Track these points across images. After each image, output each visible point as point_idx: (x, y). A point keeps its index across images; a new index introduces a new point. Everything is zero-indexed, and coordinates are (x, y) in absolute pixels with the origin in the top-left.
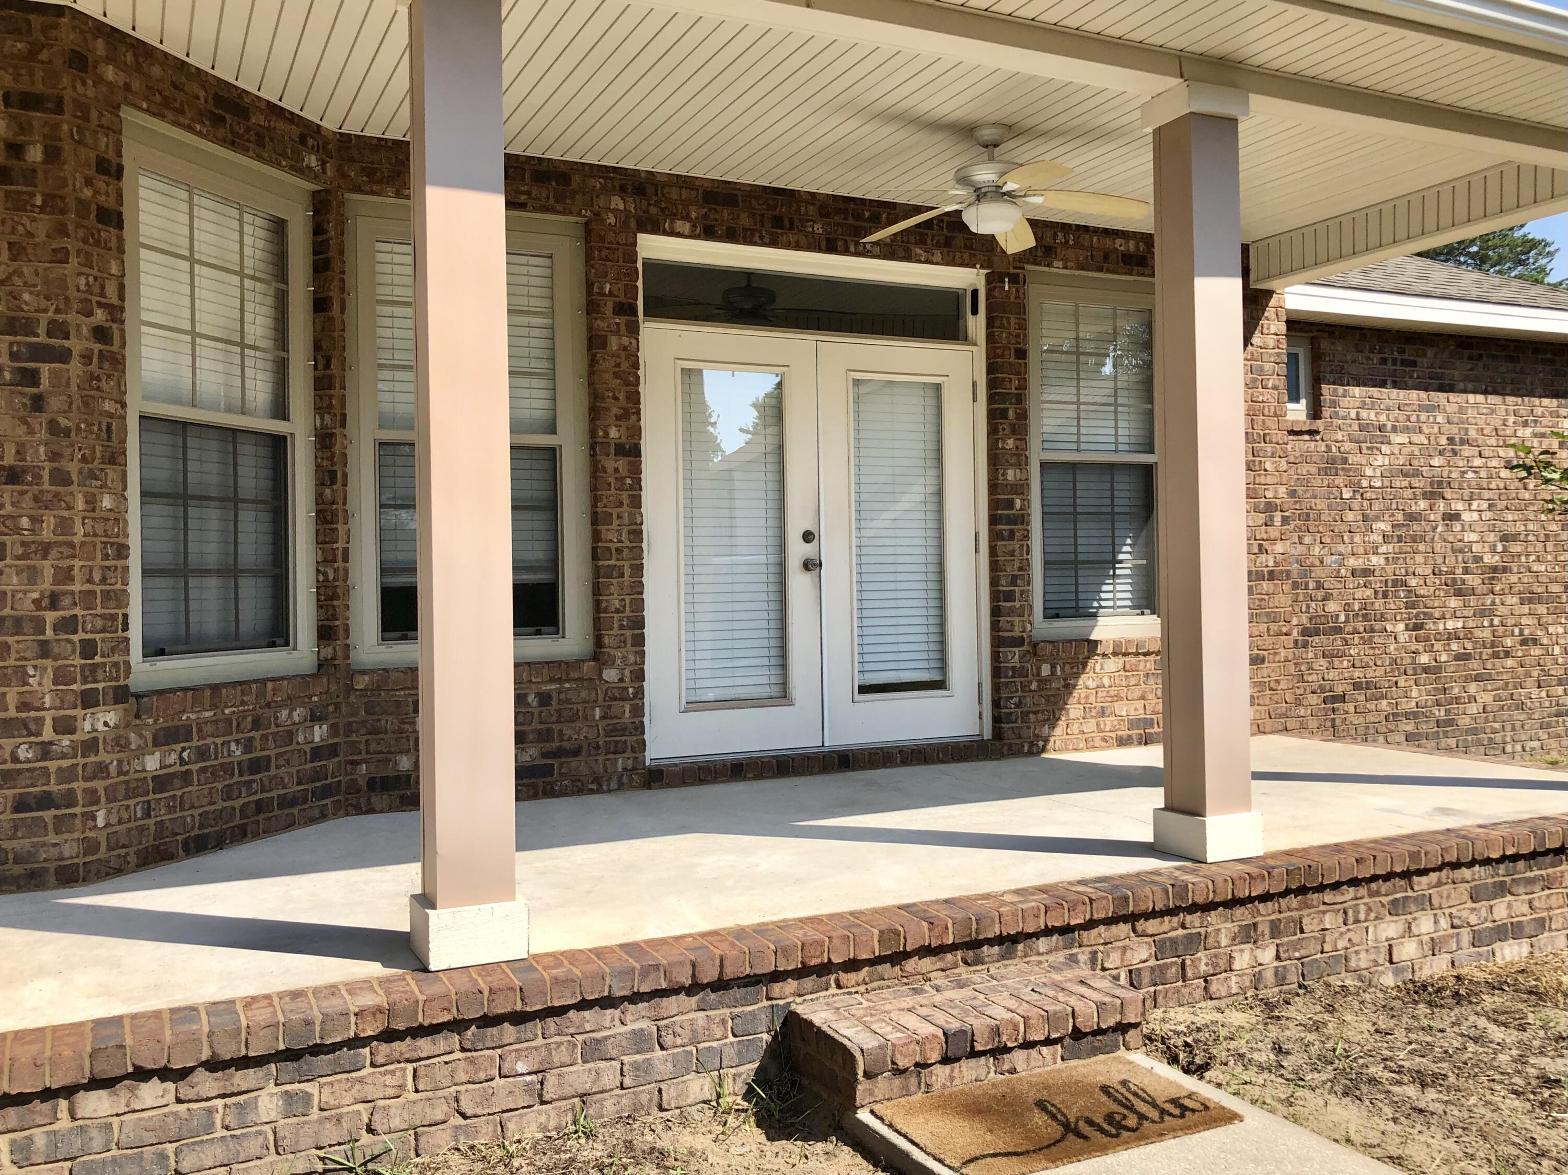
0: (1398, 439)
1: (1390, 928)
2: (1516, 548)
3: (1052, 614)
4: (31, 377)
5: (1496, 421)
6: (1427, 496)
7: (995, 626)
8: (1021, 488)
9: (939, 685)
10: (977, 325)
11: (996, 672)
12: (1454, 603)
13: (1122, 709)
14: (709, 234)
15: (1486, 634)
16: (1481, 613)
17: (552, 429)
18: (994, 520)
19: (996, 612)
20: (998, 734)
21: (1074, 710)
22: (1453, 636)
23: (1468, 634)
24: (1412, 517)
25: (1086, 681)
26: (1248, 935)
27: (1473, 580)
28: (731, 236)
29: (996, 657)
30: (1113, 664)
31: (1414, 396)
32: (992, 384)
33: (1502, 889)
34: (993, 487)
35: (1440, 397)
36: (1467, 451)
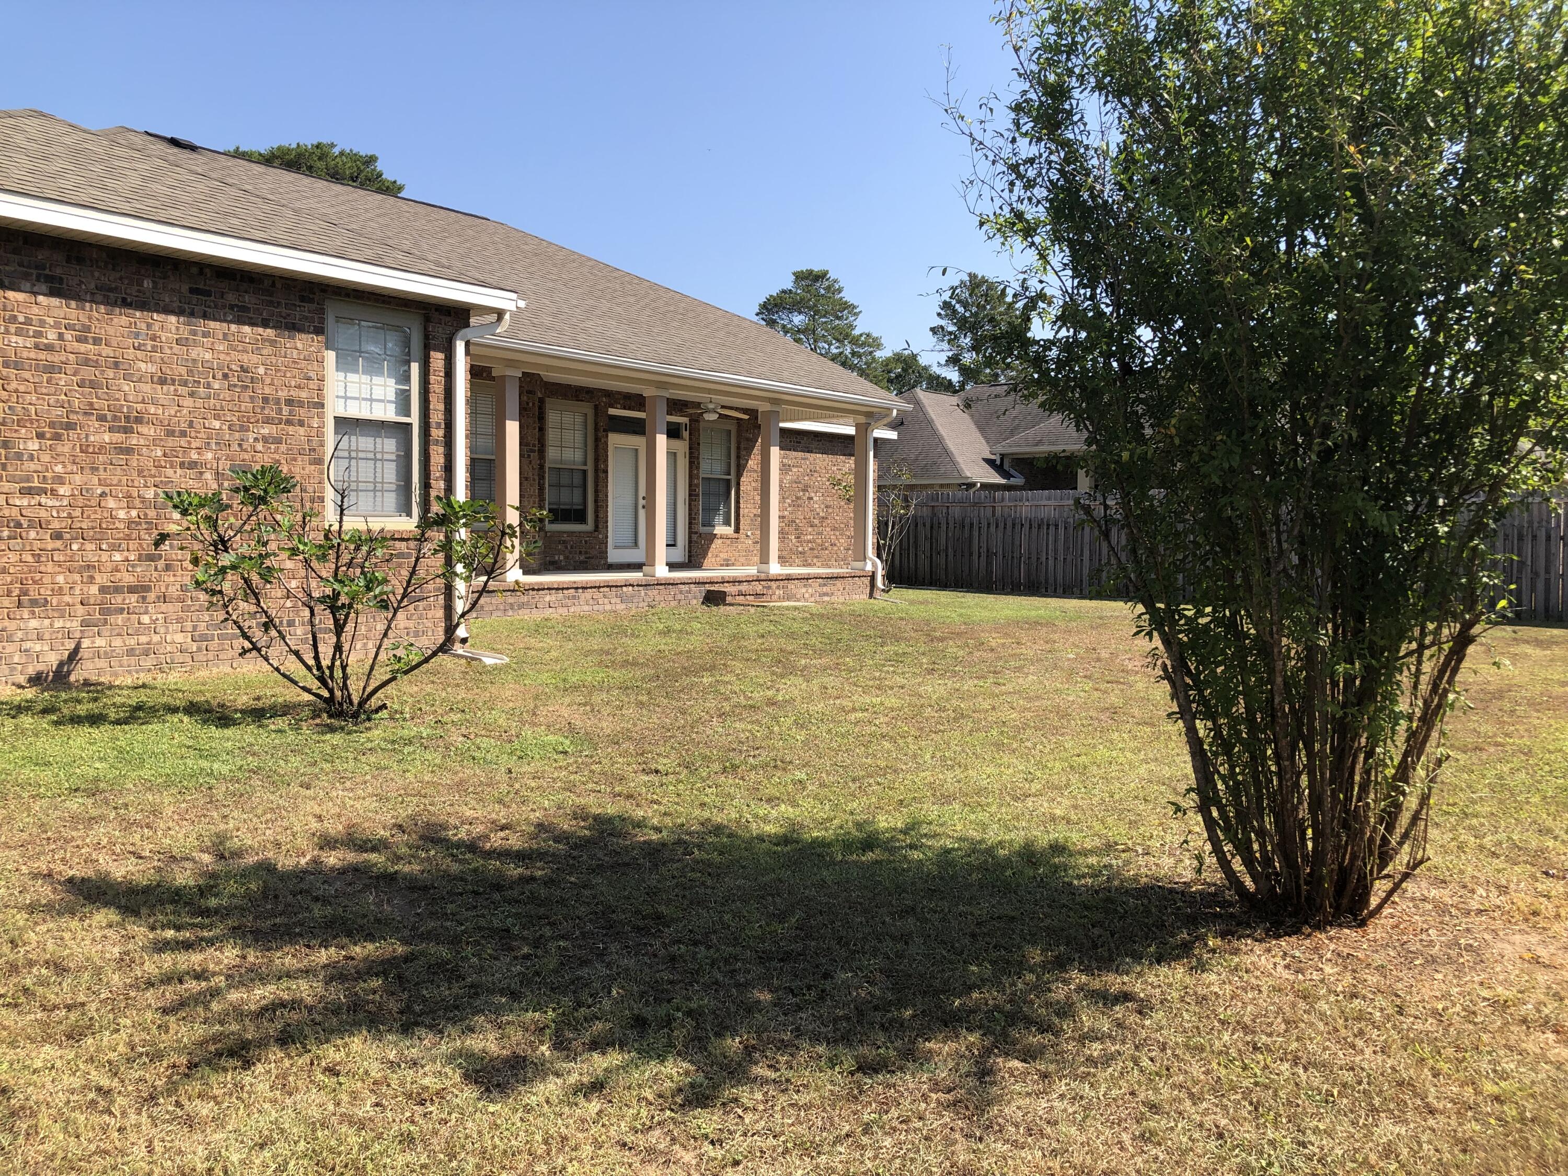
0: (795, 470)
1: (804, 590)
2: (830, 510)
3: (704, 525)
4: (529, 456)
5: (825, 463)
6: (803, 490)
7: (690, 528)
8: (697, 485)
9: (674, 545)
10: (686, 434)
11: (690, 542)
12: (810, 529)
13: (722, 555)
14: (625, 408)
15: (819, 541)
16: (818, 534)
17: (585, 464)
18: (690, 495)
19: (690, 523)
20: (690, 561)
21: (710, 555)
22: (809, 541)
23: (814, 541)
24: (798, 498)
25: (713, 546)
26: (778, 587)
27: (816, 522)
28: (629, 409)
29: (690, 537)
30: (720, 541)
31: (800, 454)
32: (690, 453)
33: (825, 585)
34: (690, 485)
35: (808, 455)
36: (816, 475)
